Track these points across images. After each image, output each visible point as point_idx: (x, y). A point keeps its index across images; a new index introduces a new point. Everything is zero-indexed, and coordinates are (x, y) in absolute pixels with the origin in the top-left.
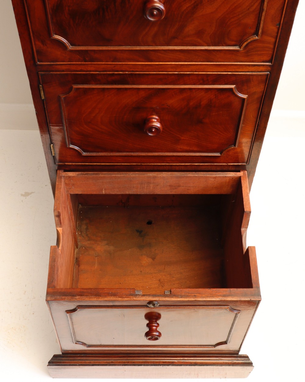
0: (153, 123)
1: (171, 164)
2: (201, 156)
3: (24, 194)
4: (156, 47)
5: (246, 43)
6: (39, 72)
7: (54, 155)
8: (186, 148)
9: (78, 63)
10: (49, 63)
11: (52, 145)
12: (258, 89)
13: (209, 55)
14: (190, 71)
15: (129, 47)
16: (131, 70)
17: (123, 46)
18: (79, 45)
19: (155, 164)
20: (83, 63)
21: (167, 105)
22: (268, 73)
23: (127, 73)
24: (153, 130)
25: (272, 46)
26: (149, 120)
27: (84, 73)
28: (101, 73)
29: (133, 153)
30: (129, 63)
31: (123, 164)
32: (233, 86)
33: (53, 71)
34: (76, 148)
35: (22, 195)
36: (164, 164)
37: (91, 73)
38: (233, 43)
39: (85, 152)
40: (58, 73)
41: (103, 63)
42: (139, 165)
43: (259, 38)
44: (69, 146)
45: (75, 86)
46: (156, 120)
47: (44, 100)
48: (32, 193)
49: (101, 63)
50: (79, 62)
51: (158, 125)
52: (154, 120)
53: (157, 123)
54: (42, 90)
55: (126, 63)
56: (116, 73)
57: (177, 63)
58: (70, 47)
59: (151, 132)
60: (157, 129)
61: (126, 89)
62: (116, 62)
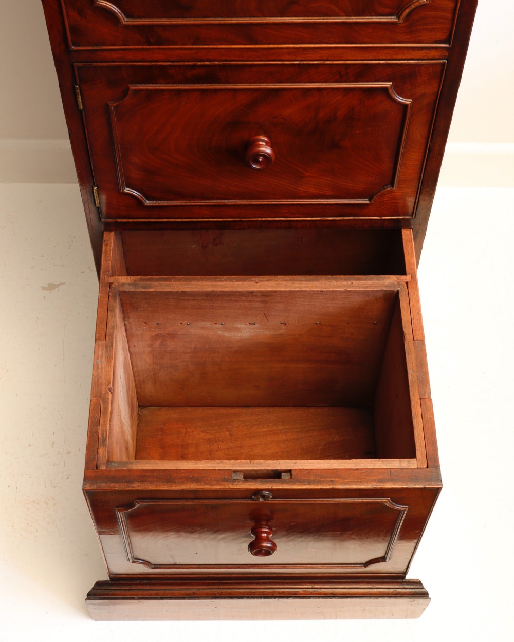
0: (260, 147)
1: (289, 219)
2: (337, 204)
3: (47, 286)
4: (263, 18)
5: (407, 11)
6: (74, 64)
7: (99, 206)
8: (312, 190)
9: (136, 47)
10: (90, 48)
11: (96, 188)
12: (429, 89)
13: (348, 32)
14: (319, 58)
15: (220, 19)
16: (223, 58)
17: (210, 17)
18: (139, 17)
19: (264, 219)
20: (145, 47)
21: (283, 118)
22: (444, 61)
23: (217, 63)
24: (260, 160)
25: (450, 16)
26: (253, 143)
27: (147, 63)
28: (175, 63)
29: (227, 201)
30: (219, 46)
31: (211, 220)
32: (388, 85)
33: (97, 62)
34: (135, 193)
35: (43, 288)
36: (278, 219)
37: (159, 63)
38: (387, 10)
39: (149, 200)
40: (105, 64)
41: (179, 47)
42: (238, 221)
43: (428, 2)
44: (123, 190)
45: (133, 87)
46: (264, 144)
47: (83, 112)
48: (61, 284)
49: (175, 47)
50: (139, 45)
51: (268, 150)
52: (261, 143)
53: (266, 148)
54: (79, 93)
55: (215, 46)
56: (199, 63)
57: (298, 46)
58: (125, 21)
59: (257, 162)
60: (266, 157)
61: (216, 90)
62: (199, 45)
